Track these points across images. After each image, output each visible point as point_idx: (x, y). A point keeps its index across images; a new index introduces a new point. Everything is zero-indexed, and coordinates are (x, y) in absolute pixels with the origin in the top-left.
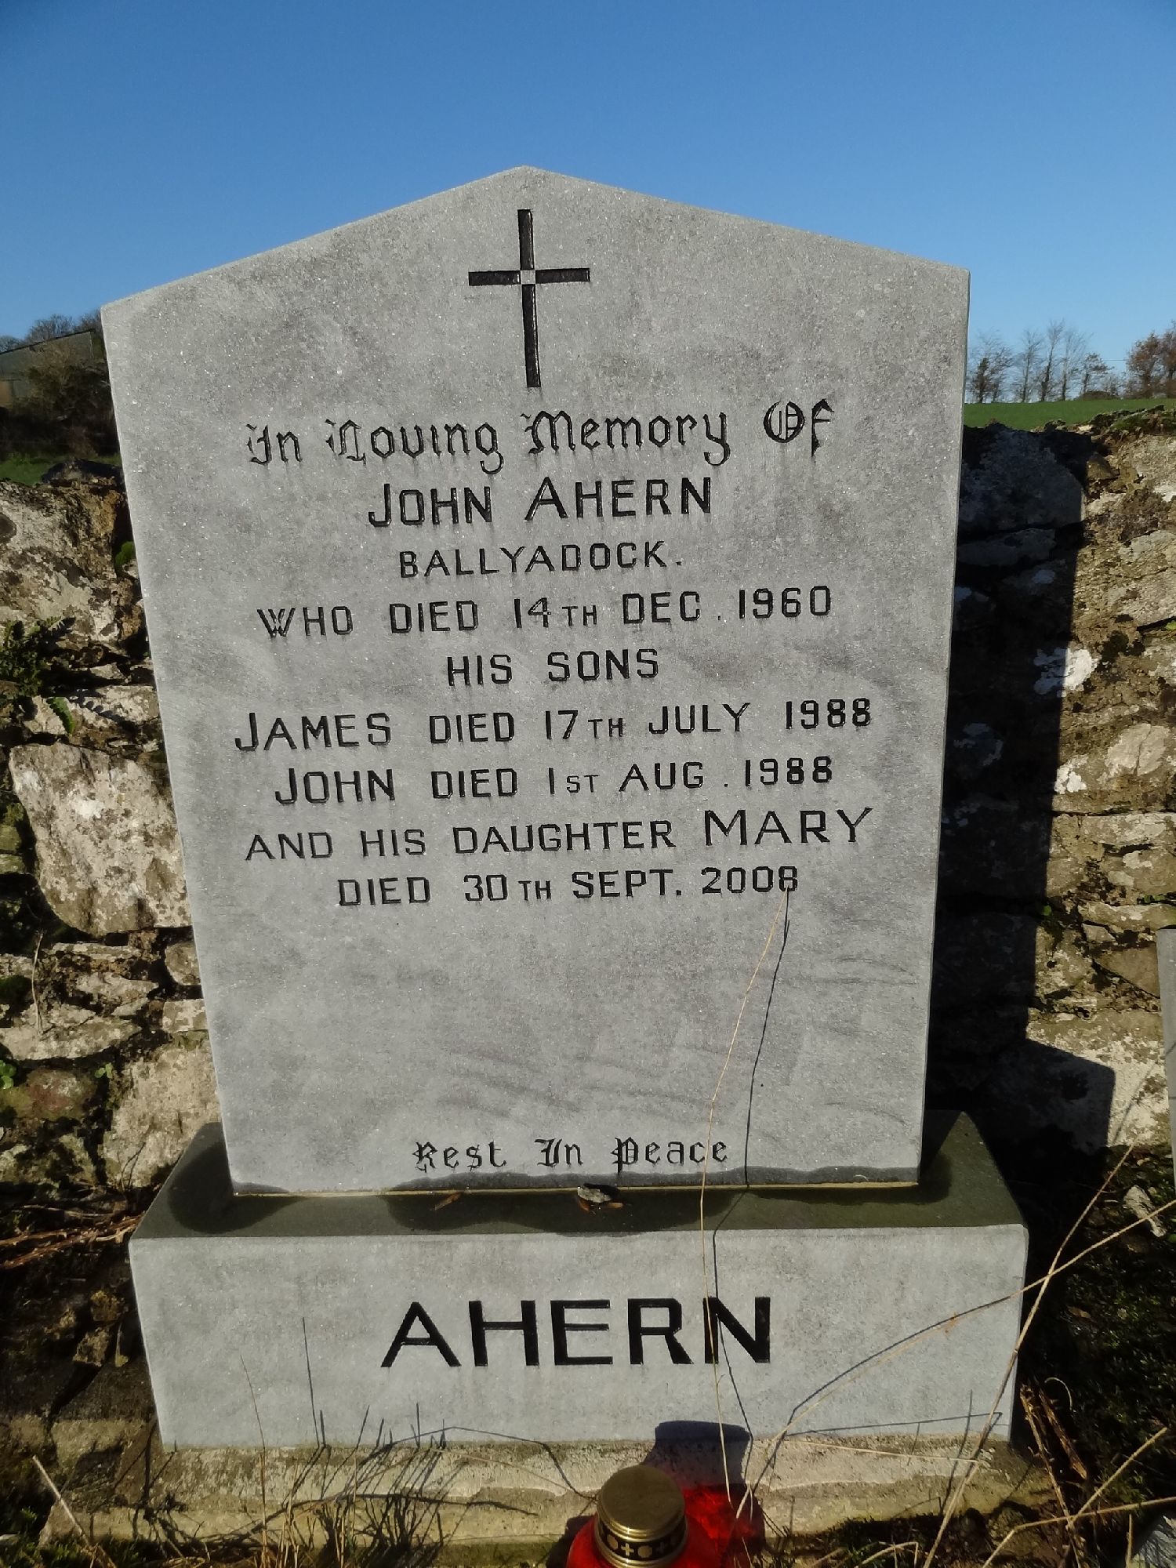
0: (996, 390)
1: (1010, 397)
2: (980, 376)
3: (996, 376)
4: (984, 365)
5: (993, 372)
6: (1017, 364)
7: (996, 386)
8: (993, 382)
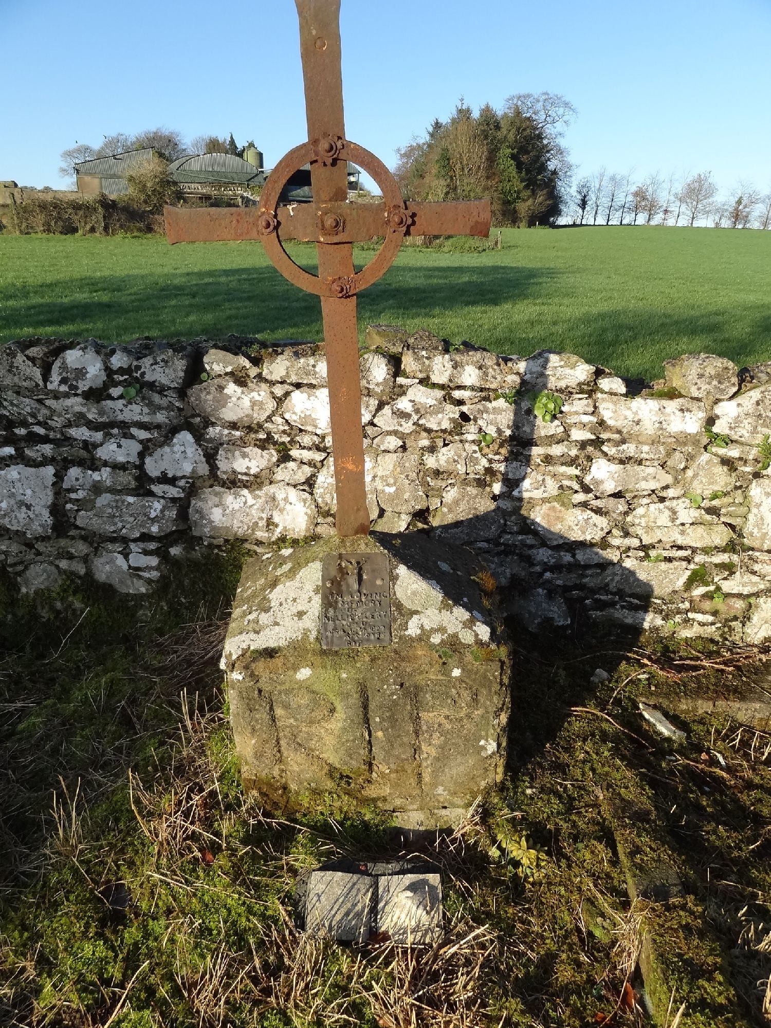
0: (746, 219)
1: (755, 225)
2: (736, 209)
3: (747, 210)
4: (739, 202)
5: (745, 207)
6: (763, 202)
7: (747, 217)
8: (744, 214)
